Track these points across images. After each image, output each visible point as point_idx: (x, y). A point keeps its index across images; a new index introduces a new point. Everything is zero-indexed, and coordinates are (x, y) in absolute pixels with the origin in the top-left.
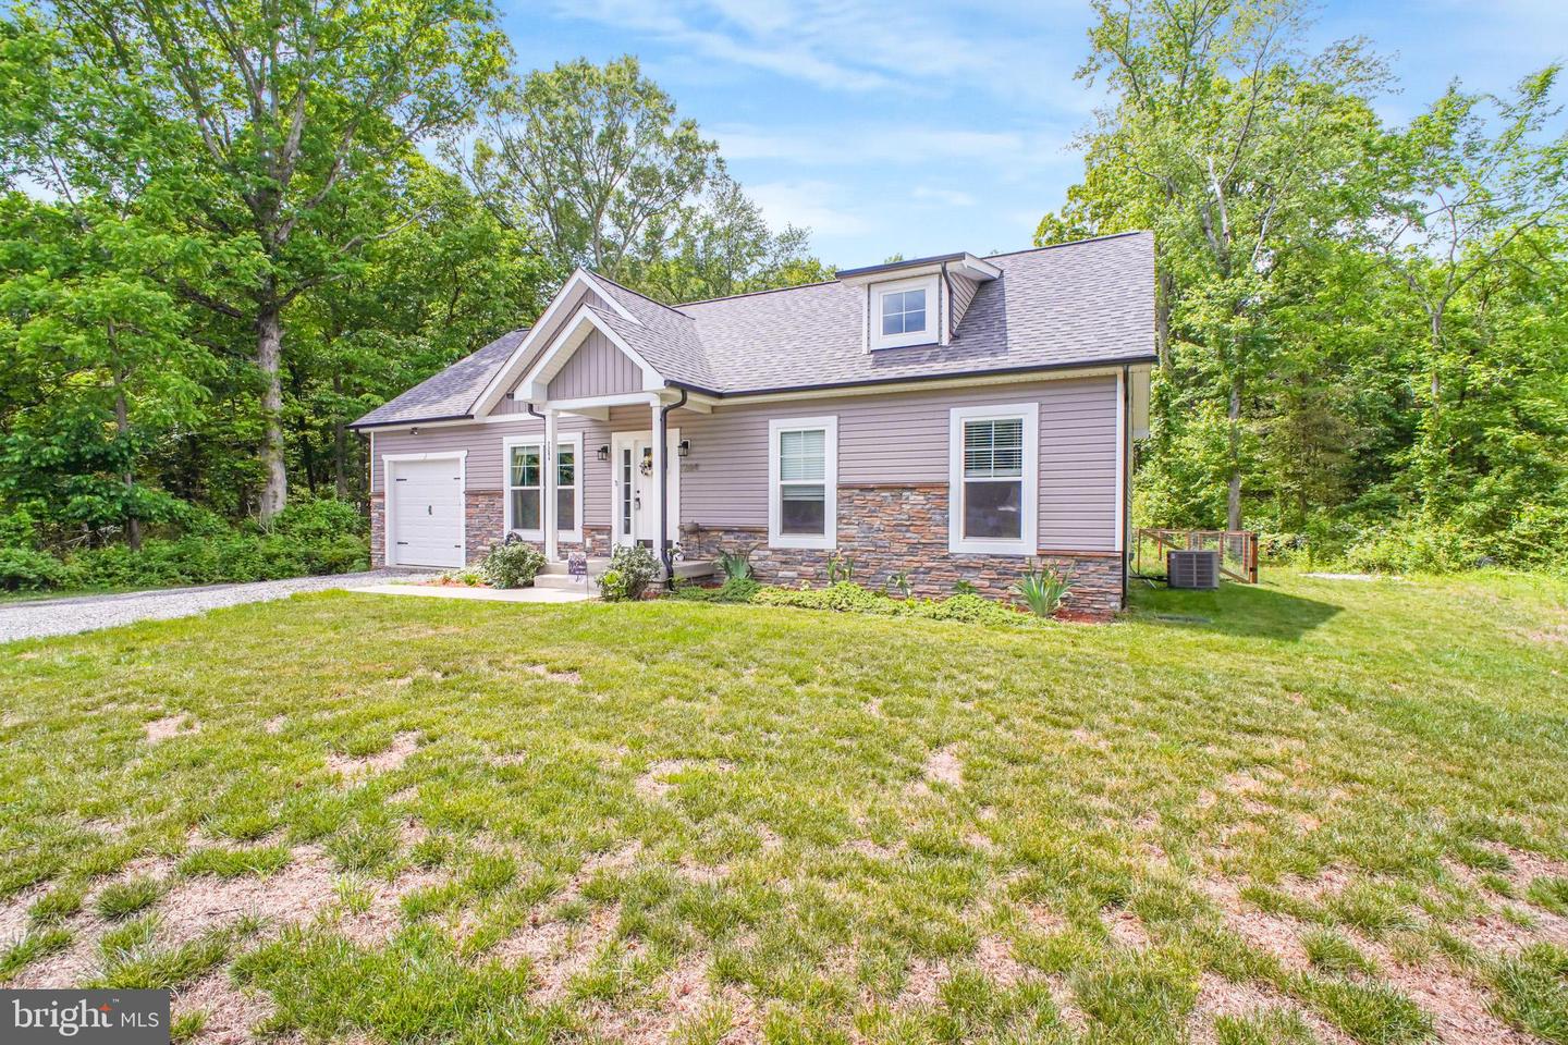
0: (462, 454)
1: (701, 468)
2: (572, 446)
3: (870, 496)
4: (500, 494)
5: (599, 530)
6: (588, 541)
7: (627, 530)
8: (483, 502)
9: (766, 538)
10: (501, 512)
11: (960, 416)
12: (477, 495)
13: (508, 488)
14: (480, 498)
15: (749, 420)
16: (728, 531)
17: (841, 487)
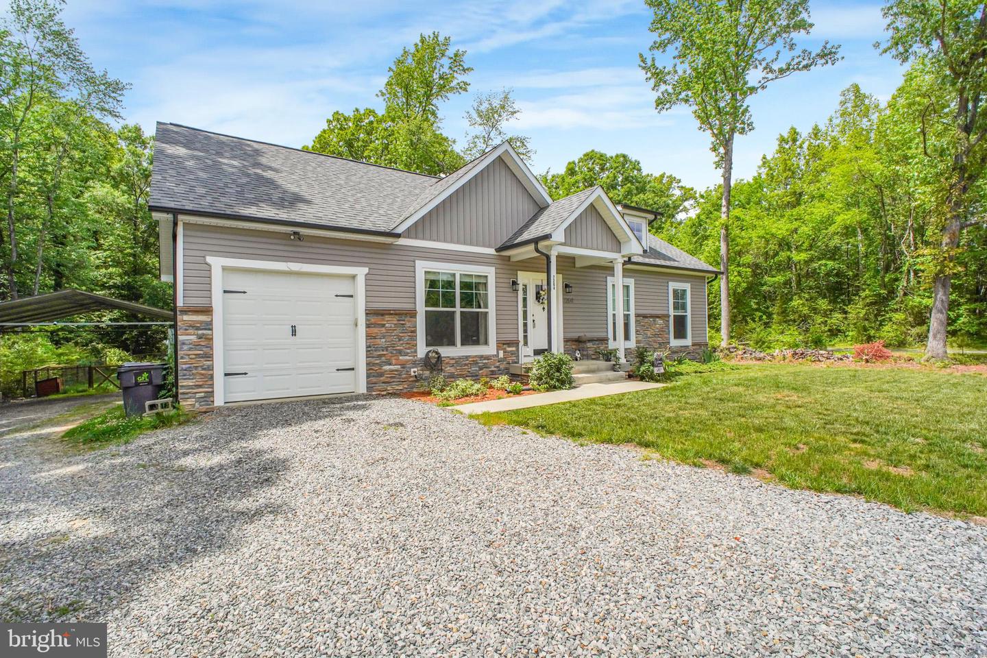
0: (361, 272)
1: (575, 302)
2: (486, 277)
3: (646, 320)
4: (412, 314)
5: (509, 344)
6: (501, 354)
7: (526, 343)
8: (390, 322)
9: (607, 344)
10: (414, 332)
11: (673, 285)
12: (382, 315)
13: (421, 308)
14: (387, 318)
15: (597, 275)
16: (590, 341)
17: (637, 316)
